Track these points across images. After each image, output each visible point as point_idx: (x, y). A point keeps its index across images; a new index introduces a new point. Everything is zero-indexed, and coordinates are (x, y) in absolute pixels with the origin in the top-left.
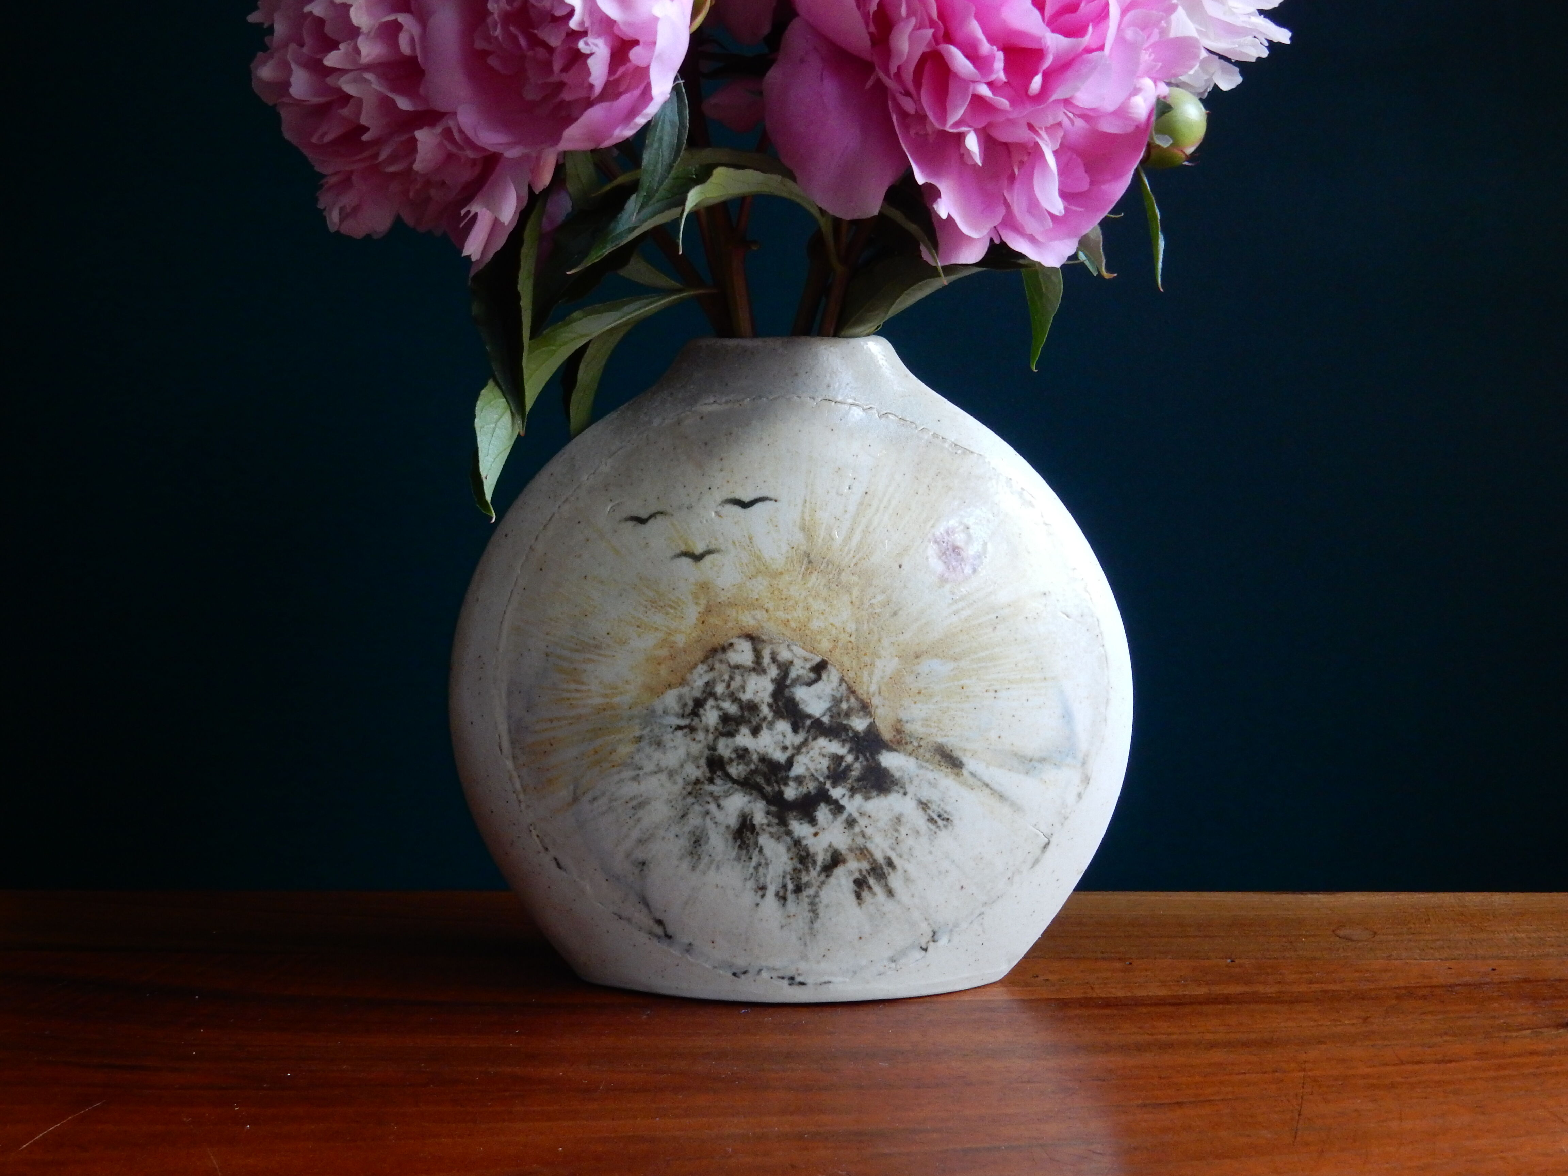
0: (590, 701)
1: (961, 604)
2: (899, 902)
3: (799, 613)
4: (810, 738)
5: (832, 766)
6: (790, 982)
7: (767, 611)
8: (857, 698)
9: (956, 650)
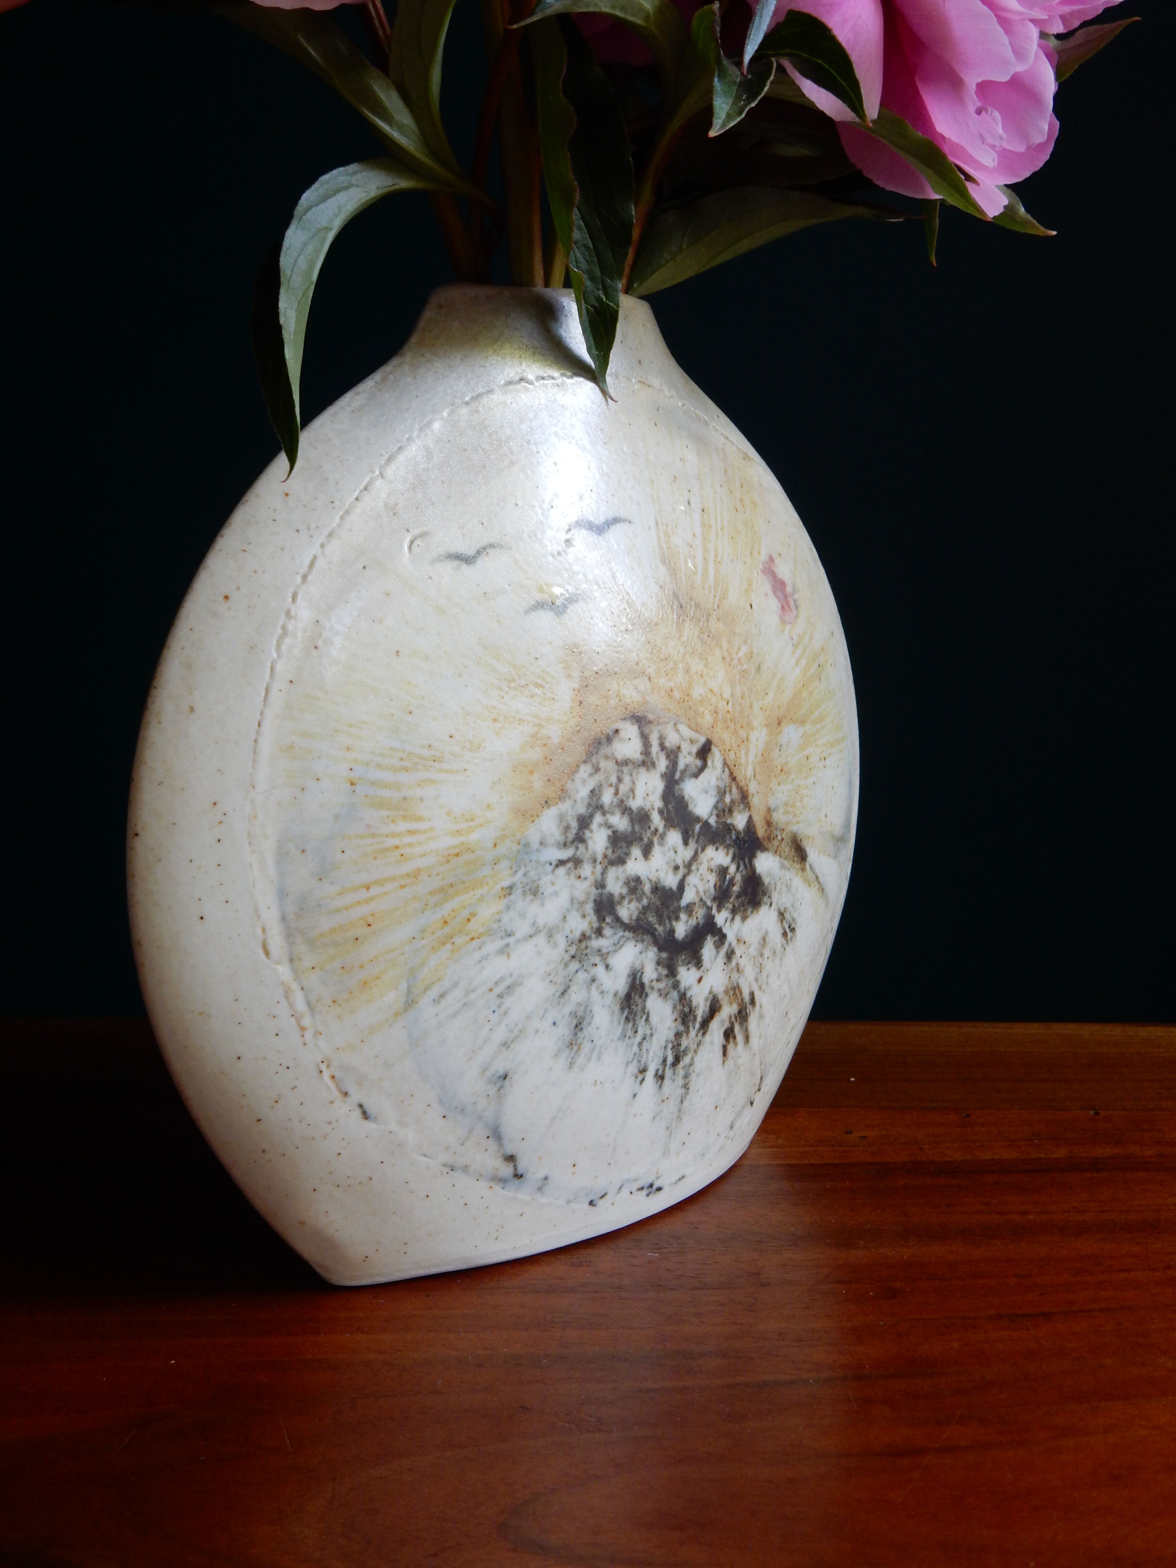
0: (432, 846)
1: (798, 652)
2: (750, 1047)
3: (681, 678)
4: (700, 849)
5: (718, 884)
6: (648, 1191)
7: (649, 680)
8: (738, 787)
9: (803, 711)
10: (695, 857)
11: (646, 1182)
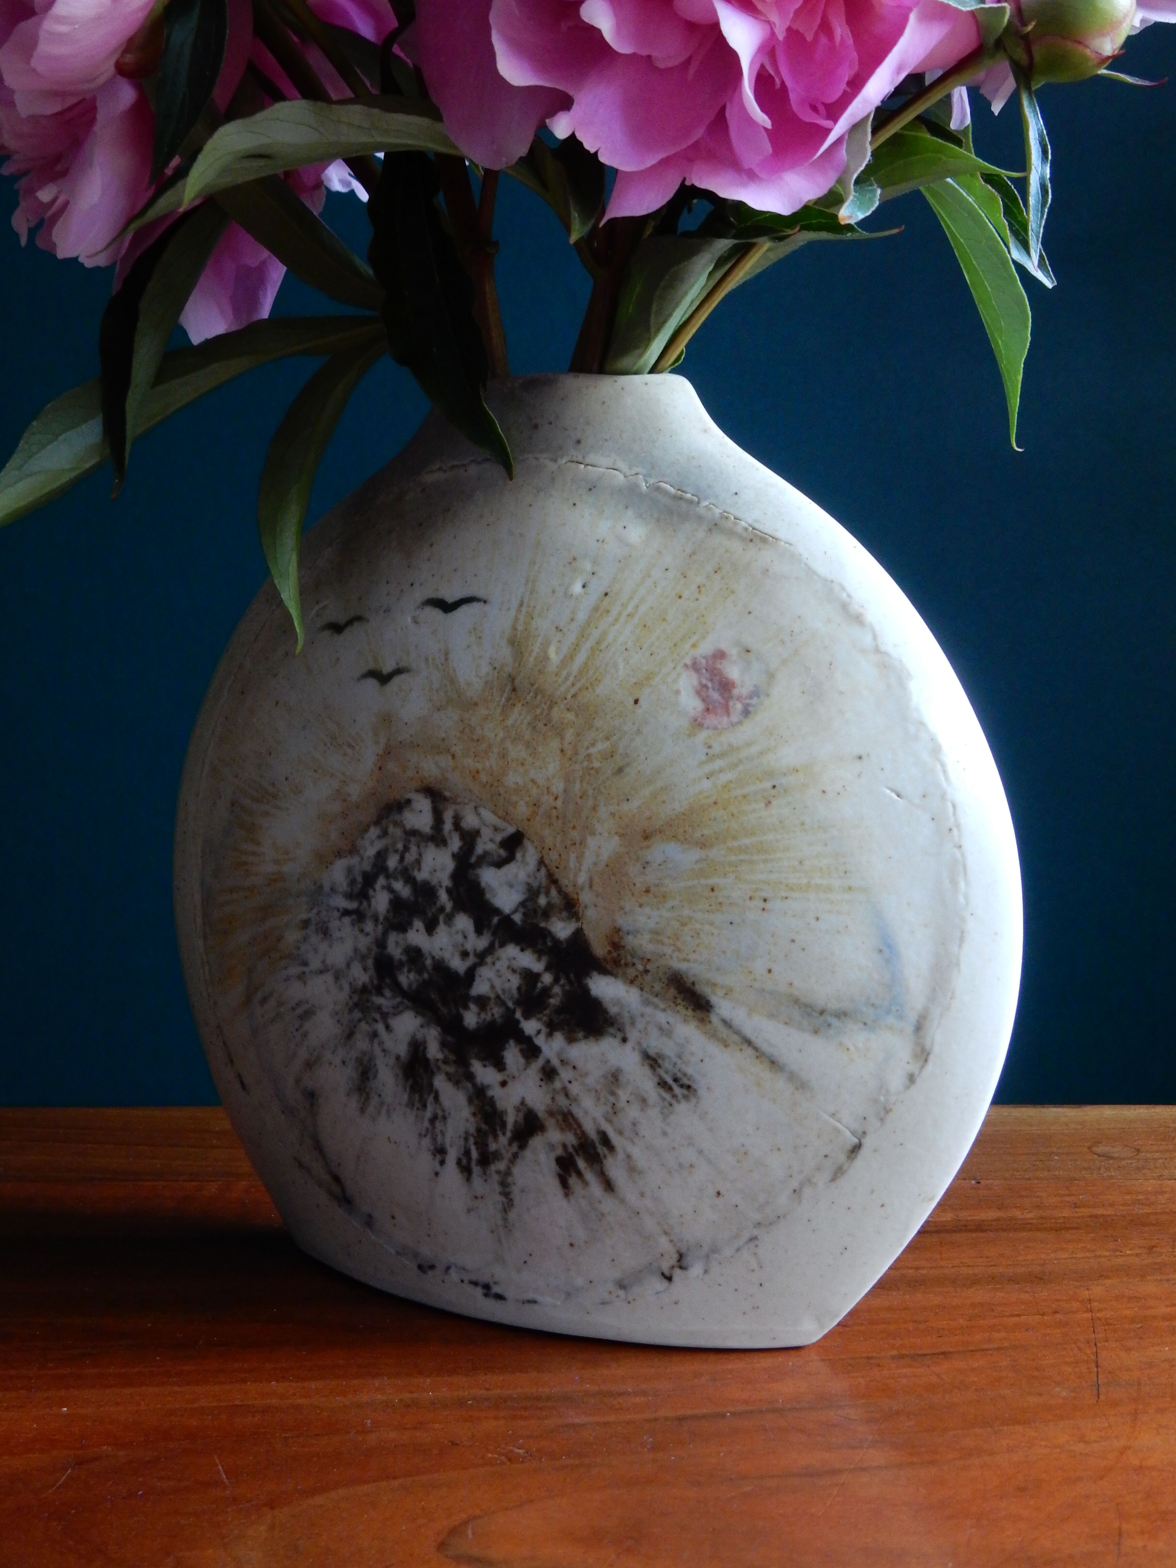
1: (719, 763)
2: (622, 1201)
3: (492, 762)
5: (524, 988)
7: (453, 756)
8: (560, 891)
9: (706, 832)
11: (484, 1279)
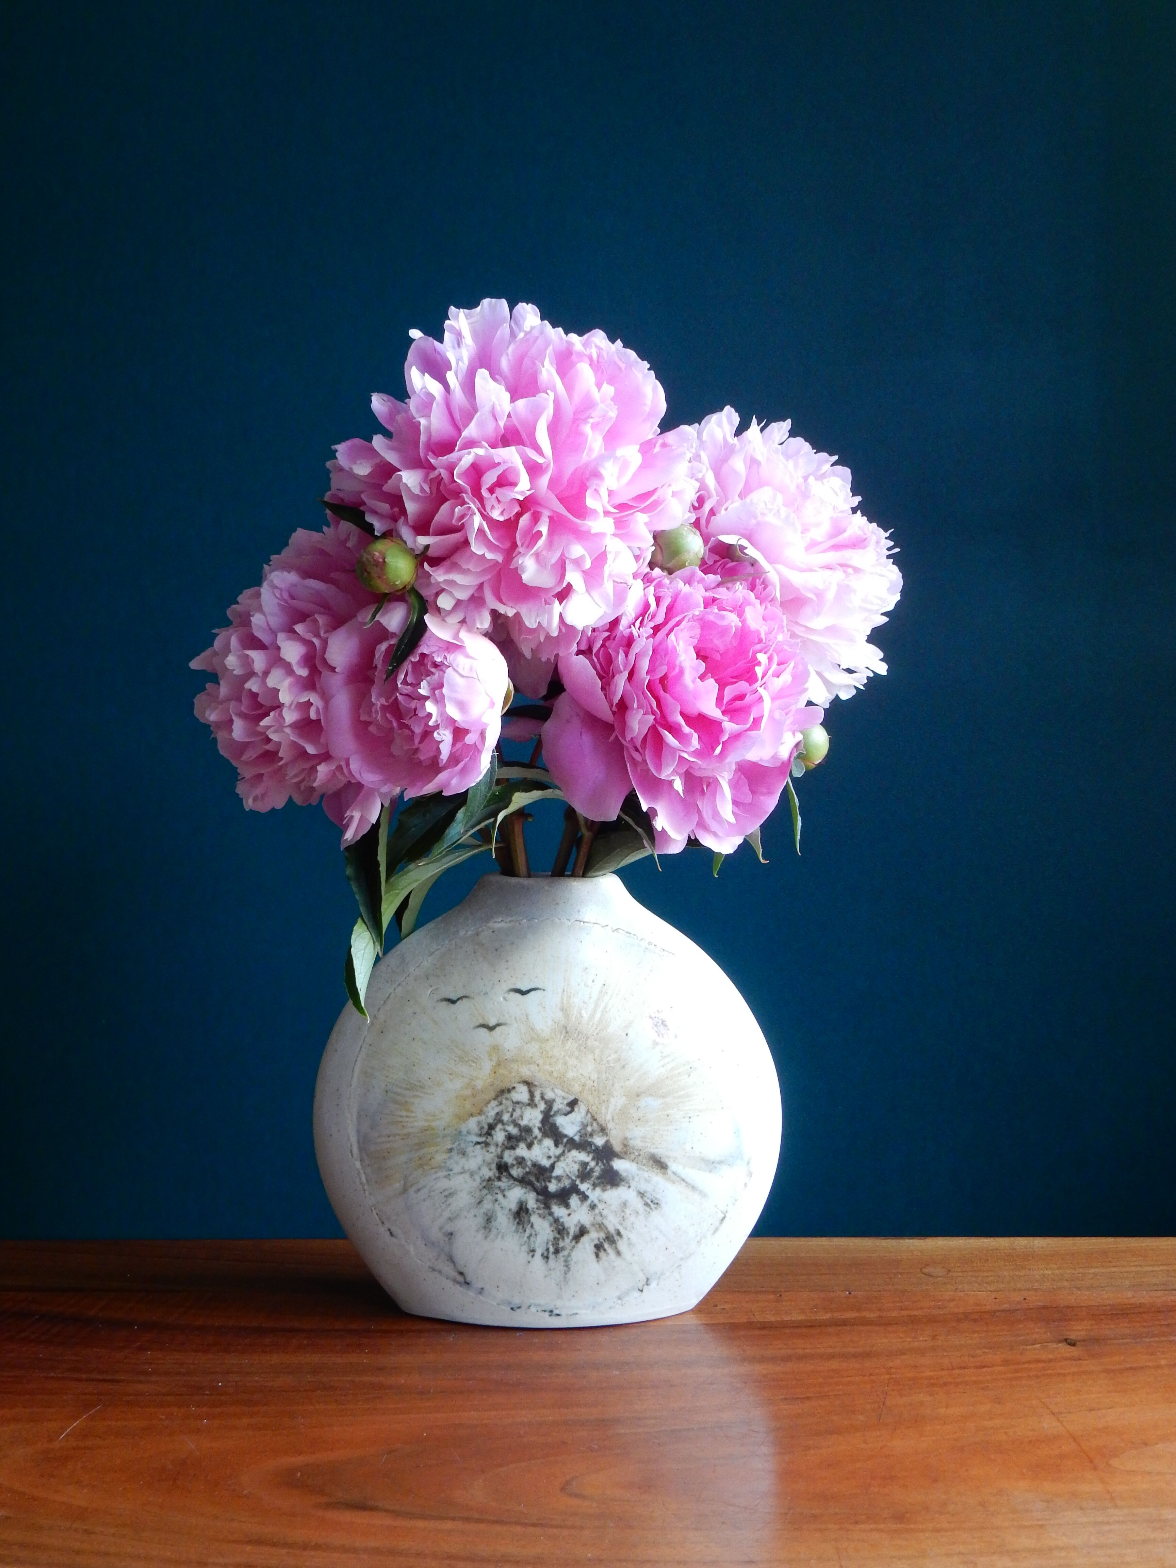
0: (416, 1124)
1: (667, 1060)
2: (624, 1259)
3: (560, 1067)
4: (566, 1151)
5: (581, 1169)
6: (550, 1313)
7: (538, 1065)
8: (598, 1124)
9: (664, 1091)
10: (563, 1153)
11: (549, 1308)
